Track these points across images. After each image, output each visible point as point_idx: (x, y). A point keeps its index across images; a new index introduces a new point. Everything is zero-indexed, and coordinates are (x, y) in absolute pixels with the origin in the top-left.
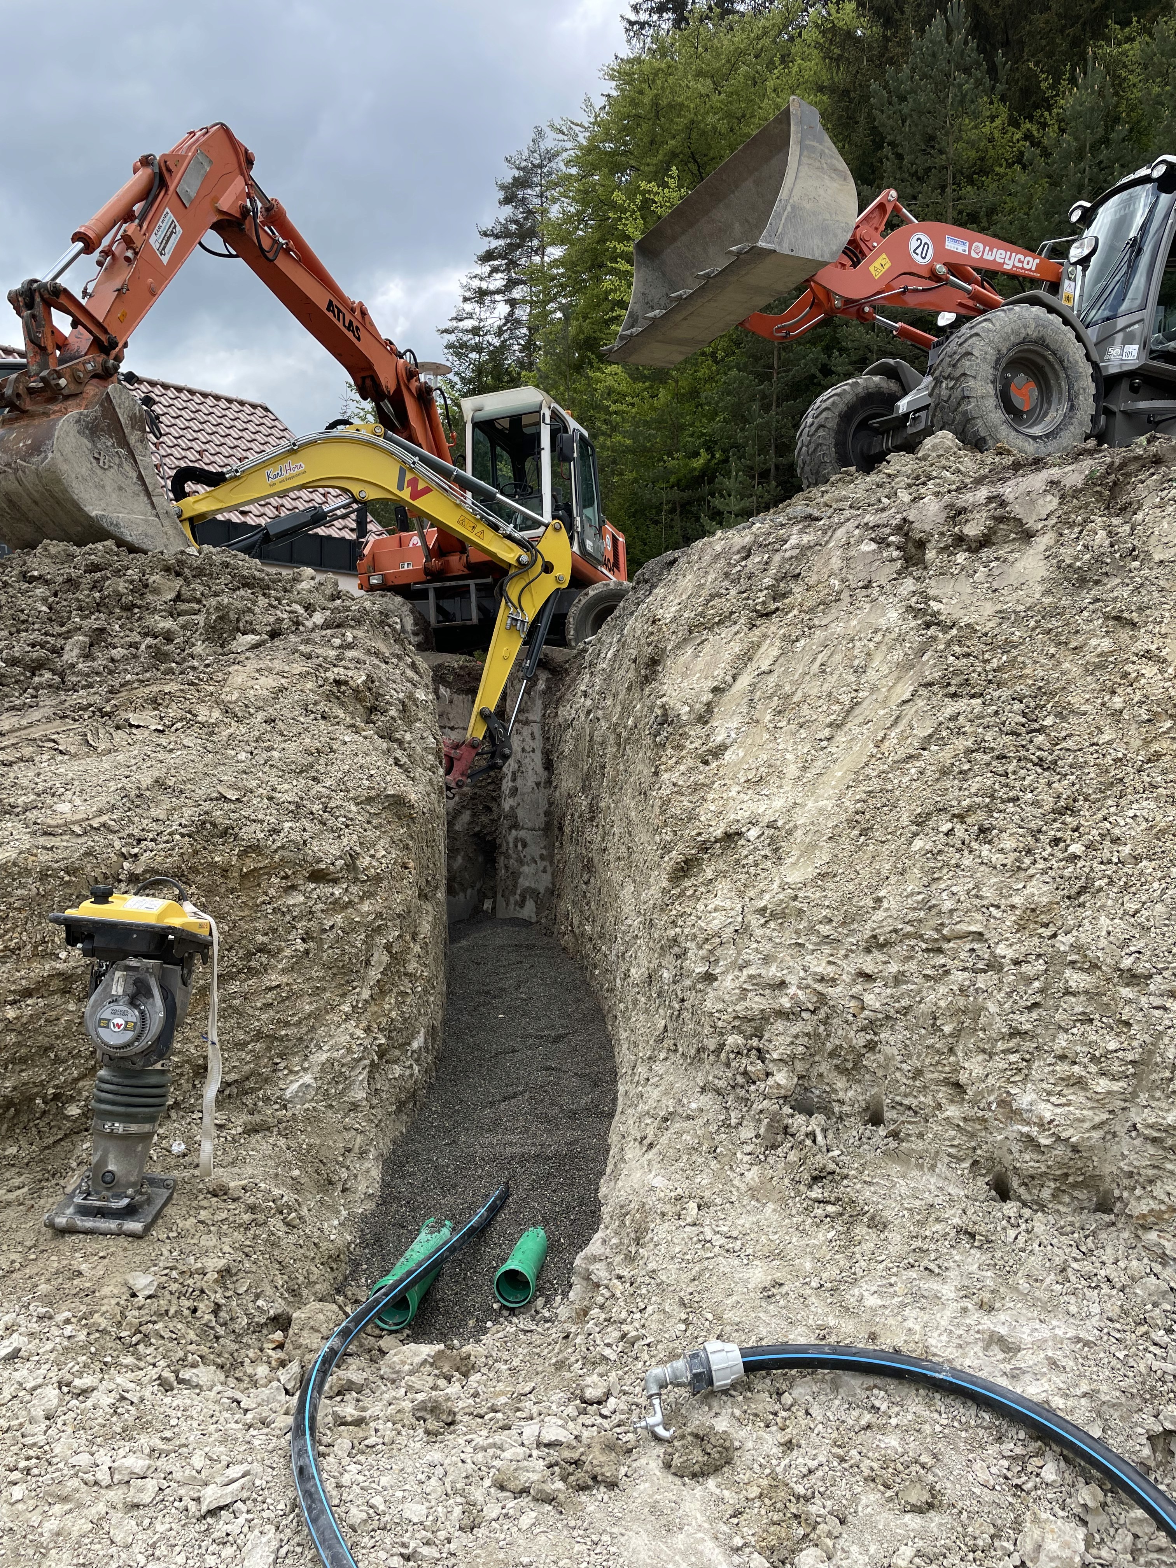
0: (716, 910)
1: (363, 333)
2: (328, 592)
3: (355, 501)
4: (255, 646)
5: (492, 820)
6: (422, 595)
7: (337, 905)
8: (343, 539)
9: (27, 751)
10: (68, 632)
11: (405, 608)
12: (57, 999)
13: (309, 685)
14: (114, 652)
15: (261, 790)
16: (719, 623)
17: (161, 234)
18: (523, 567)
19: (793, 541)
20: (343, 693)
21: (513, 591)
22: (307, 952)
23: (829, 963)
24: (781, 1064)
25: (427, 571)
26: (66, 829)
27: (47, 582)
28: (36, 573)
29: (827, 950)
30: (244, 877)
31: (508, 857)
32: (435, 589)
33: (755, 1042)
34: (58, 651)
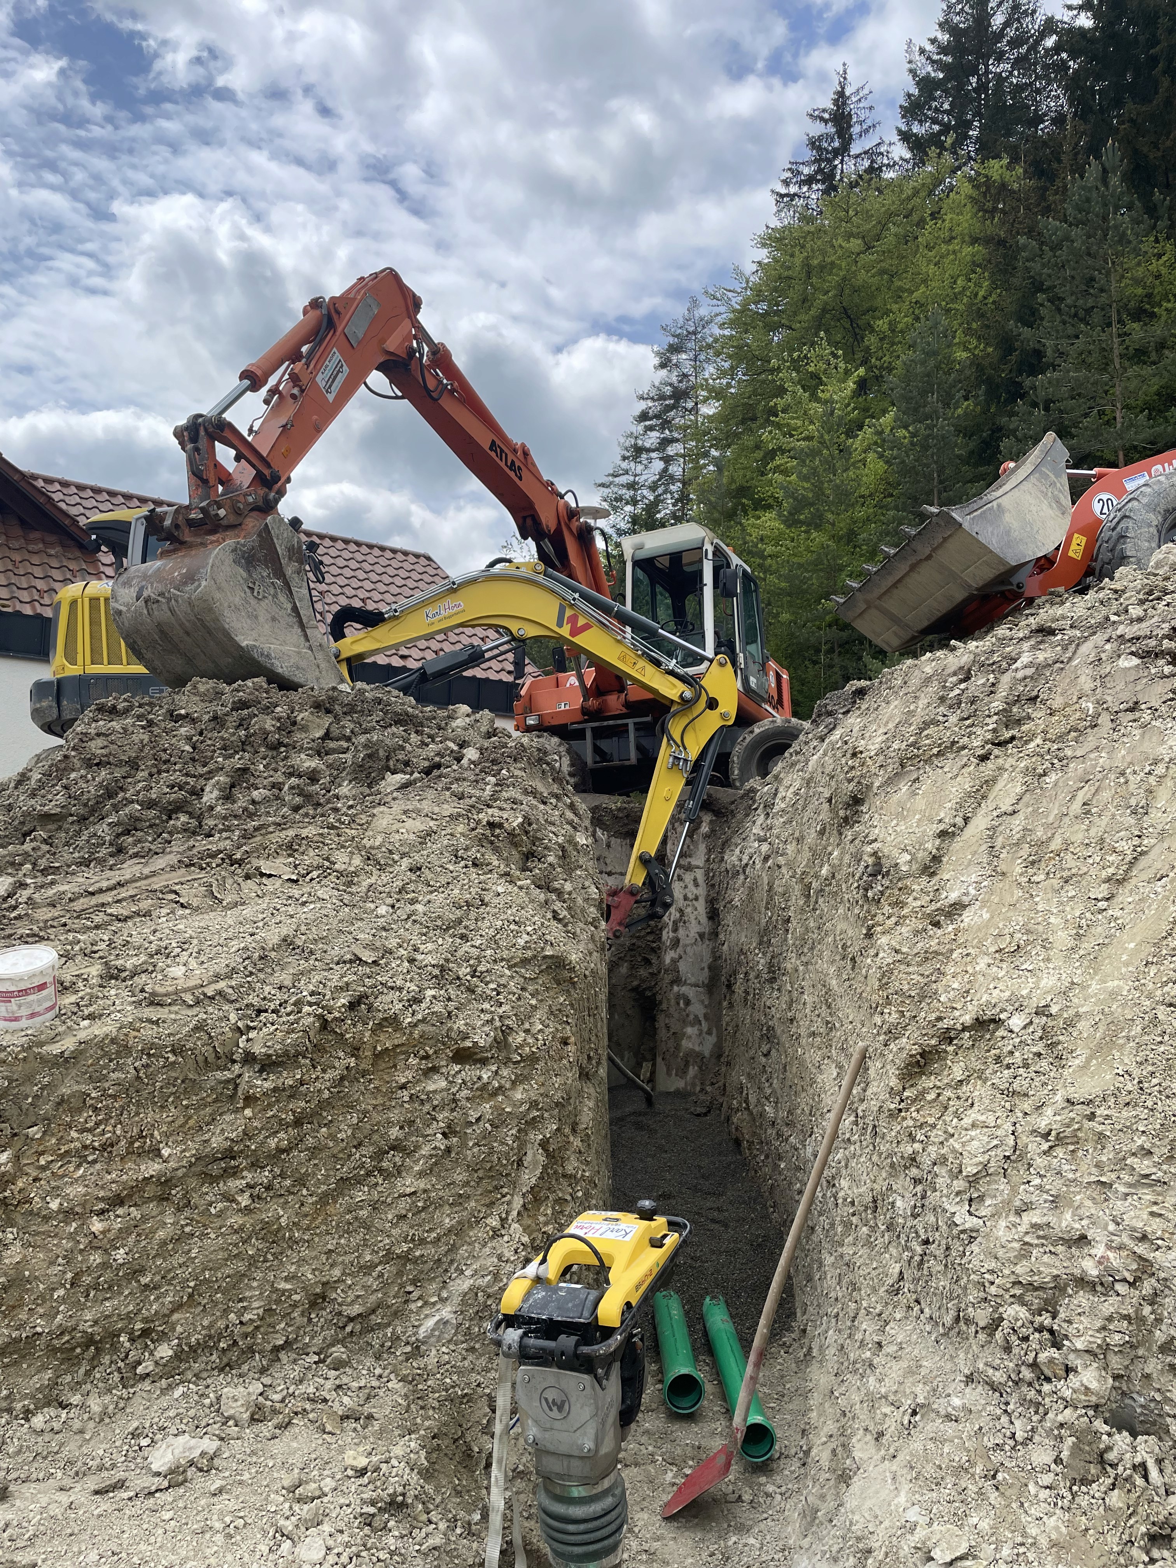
0: (974, 1125)
1: (525, 473)
2: (484, 729)
3: (514, 639)
4: (404, 786)
5: (652, 974)
6: (580, 735)
7: (485, 1092)
8: (501, 681)
9: (145, 905)
10: (210, 772)
11: (562, 749)
12: (152, 1207)
13: (461, 828)
14: (255, 794)
15: (402, 952)
16: (939, 754)
17: (328, 373)
18: (686, 704)
19: (1025, 659)
20: (498, 836)
21: (675, 728)
22: (448, 1150)
23: (1152, 1214)
24: (1087, 1357)
25: (584, 711)
26: (176, 999)
27: (194, 721)
28: (183, 712)
29: (1148, 1196)
30: (377, 1056)
31: (669, 1016)
32: (593, 729)
33: (1046, 1319)
34: (198, 793)
